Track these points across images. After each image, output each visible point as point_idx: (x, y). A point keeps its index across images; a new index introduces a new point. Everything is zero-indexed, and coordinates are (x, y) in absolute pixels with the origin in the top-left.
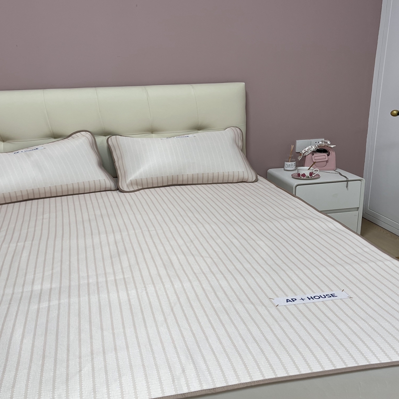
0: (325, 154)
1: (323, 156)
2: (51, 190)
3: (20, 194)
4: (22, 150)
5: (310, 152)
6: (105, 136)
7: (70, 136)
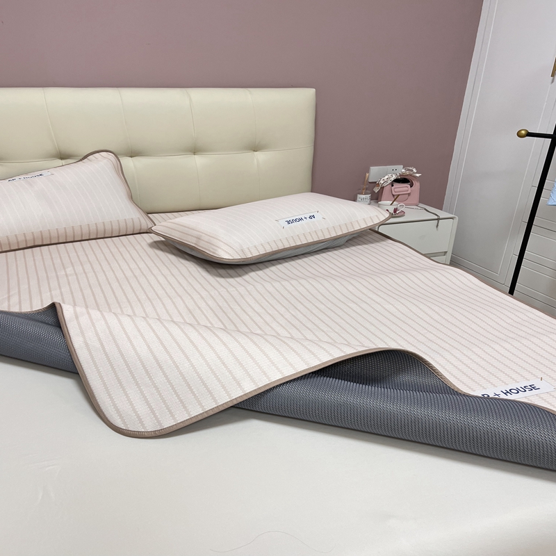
0: (407, 185)
1: (404, 188)
2: (66, 232)
3: (23, 238)
4: (19, 177)
5: (389, 182)
6: (131, 157)
7: (86, 157)
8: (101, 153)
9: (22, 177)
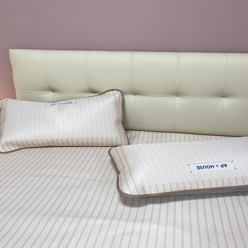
4: (58, 103)
6: (135, 95)
7: (104, 93)
8: (114, 91)
9: (59, 103)
